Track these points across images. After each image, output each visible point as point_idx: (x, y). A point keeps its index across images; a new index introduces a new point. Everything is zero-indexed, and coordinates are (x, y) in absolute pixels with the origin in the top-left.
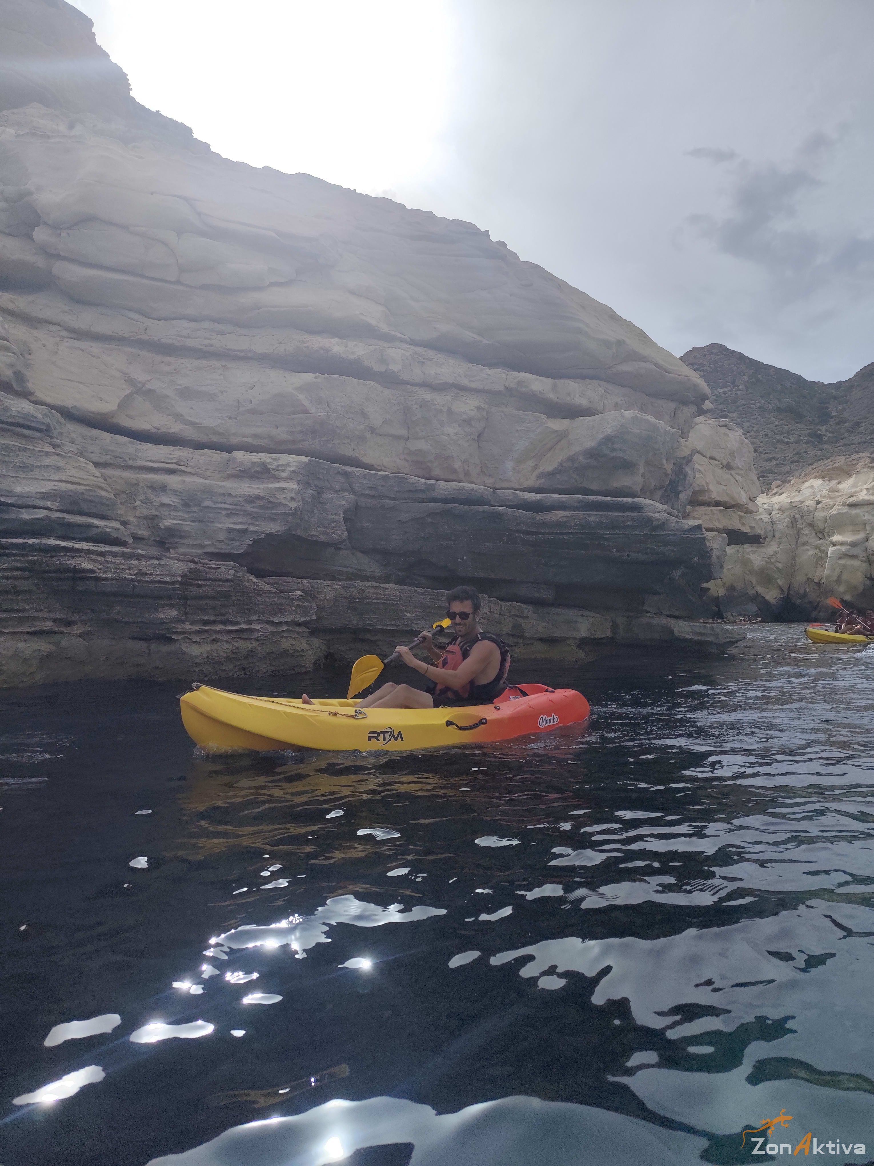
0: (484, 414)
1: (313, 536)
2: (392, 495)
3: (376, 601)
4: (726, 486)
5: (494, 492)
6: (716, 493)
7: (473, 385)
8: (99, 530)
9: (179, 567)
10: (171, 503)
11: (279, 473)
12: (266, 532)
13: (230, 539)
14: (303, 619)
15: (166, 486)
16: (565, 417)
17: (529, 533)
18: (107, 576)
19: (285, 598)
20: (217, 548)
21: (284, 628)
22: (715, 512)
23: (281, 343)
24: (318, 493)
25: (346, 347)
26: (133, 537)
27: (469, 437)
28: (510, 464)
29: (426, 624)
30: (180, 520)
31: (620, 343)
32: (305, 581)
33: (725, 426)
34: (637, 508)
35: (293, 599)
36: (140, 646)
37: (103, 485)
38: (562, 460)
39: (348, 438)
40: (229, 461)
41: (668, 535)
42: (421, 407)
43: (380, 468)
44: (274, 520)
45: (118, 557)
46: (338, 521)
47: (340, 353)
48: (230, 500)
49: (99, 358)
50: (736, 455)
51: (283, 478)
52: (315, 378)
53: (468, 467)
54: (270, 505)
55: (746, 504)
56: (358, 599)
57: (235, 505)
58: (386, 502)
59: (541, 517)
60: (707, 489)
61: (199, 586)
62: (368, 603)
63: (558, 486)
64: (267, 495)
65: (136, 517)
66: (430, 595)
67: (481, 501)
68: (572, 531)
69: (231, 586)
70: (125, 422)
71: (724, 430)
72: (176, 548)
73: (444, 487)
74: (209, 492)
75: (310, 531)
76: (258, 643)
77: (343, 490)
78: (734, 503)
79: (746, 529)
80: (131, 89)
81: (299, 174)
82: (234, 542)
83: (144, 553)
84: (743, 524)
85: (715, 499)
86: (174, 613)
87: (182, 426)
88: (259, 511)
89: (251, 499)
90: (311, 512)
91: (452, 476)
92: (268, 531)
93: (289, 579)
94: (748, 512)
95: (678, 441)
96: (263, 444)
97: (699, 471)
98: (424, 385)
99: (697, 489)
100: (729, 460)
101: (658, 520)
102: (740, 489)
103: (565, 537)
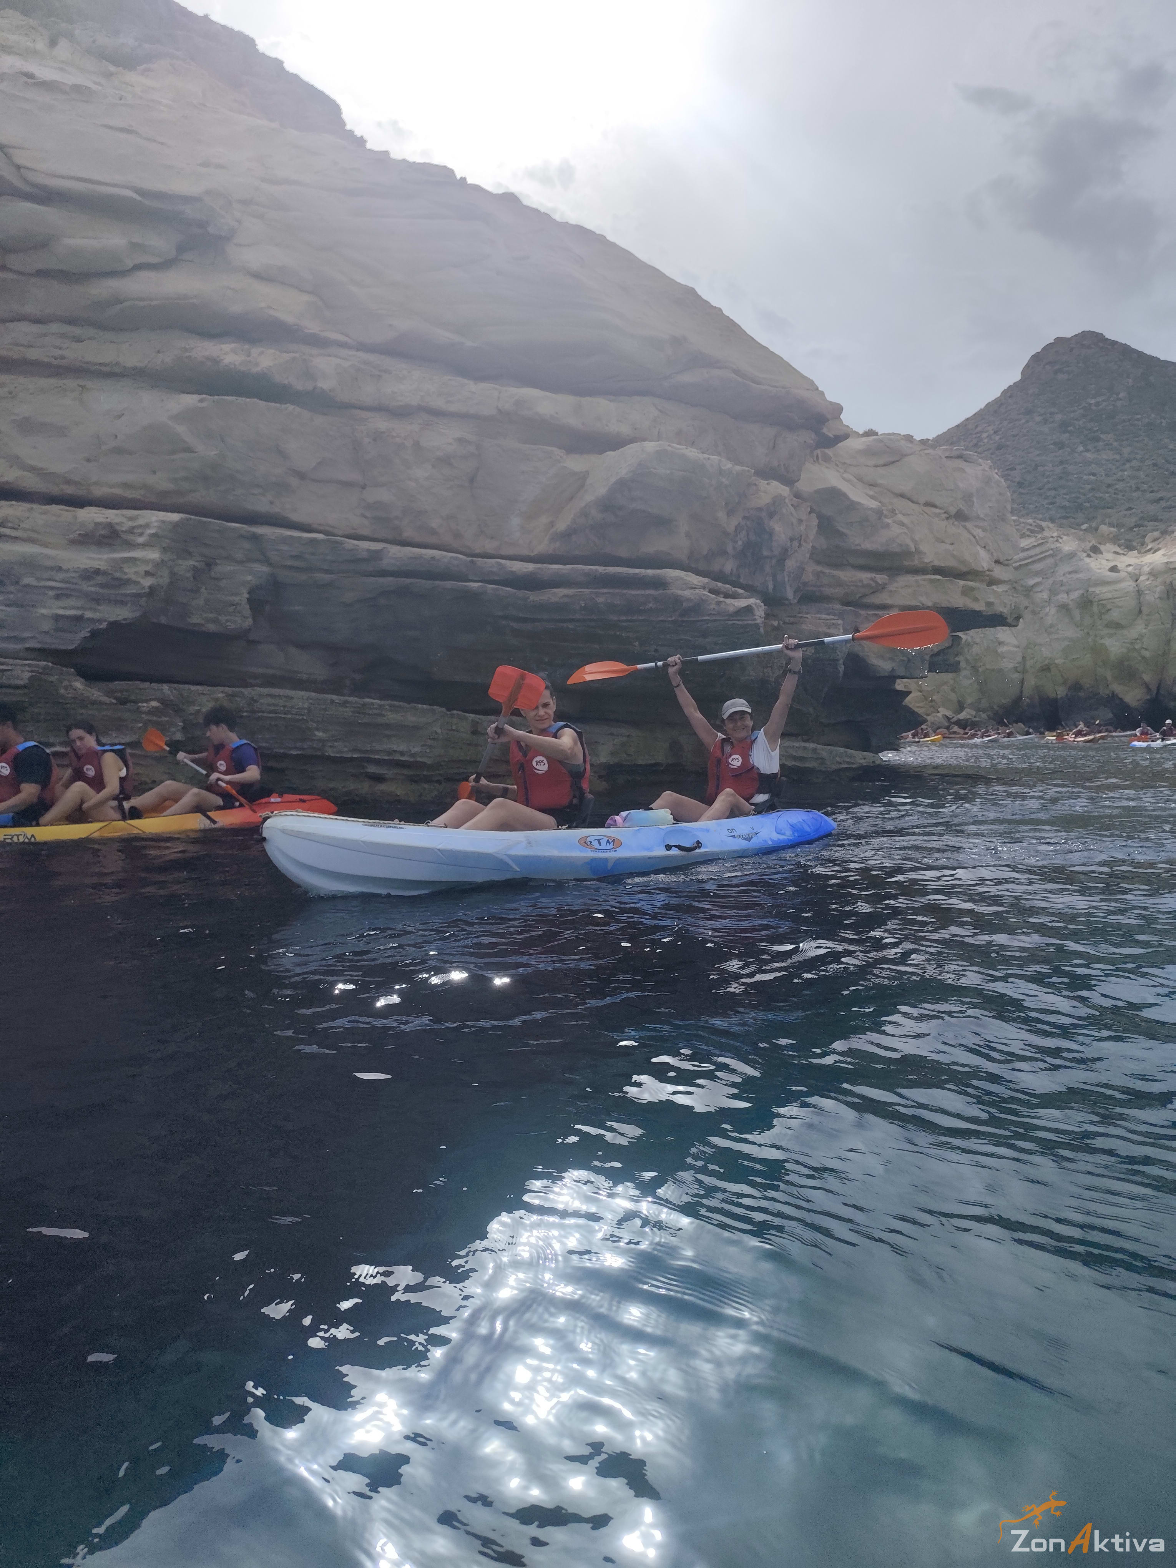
0: (472, 448)
1: (195, 625)
2: (326, 567)
3: (271, 715)
4: (952, 544)
5: (472, 561)
6: (931, 554)
7: (452, 408)
11: (133, 538)
12: (109, 619)
13: (58, 630)
16: (589, 452)
17: (519, 620)
19: (131, 711)
20: (40, 643)
22: (921, 582)
23: (159, 352)
24: (205, 565)
25: (249, 356)
27: (453, 483)
28: (516, 521)
29: (345, 746)
32: (165, 687)
33: (960, 457)
34: (660, 584)
35: (141, 712)
38: (576, 515)
39: (259, 486)
42: (375, 440)
43: (321, 528)
44: (123, 603)
46: (237, 604)
47: (235, 365)
48: (61, 576)
50: (975, 499)
51: (139, 545)
52: (201, 401)
53: (457, 524)
54: (115, 583)
55: (989, 570)
56: (246, 711)
57: (67, 583)
58: (320, 575)
59: (534, 597)
60: (913, 550)
62: (258, 719)
63: (577, 552)
64: (111, 568)
66: (352, 706)
67: (446, 575)
68: (578, 616)
71: (960, 463)
74: (32, 565)
75: (190, 618)
77: (250, 560)
78: (964, 569)
79: (979, 607)
82: (63, 634)
84: (976, 600)
85: (932, 564)
88: (101, 591)
89: (89, 575)
90: (196, 591)
91: (433, 540)
92: (112, 619)
93: (147, 685)
94: (992, 582)
95: (755, 485)
96: (139, 497)
97: (902, 524)
98: (380, 409)
99: (898, 550)
100: (961, 506)
101: (689, 600)
102: (978, 548)
103: (571, 626)
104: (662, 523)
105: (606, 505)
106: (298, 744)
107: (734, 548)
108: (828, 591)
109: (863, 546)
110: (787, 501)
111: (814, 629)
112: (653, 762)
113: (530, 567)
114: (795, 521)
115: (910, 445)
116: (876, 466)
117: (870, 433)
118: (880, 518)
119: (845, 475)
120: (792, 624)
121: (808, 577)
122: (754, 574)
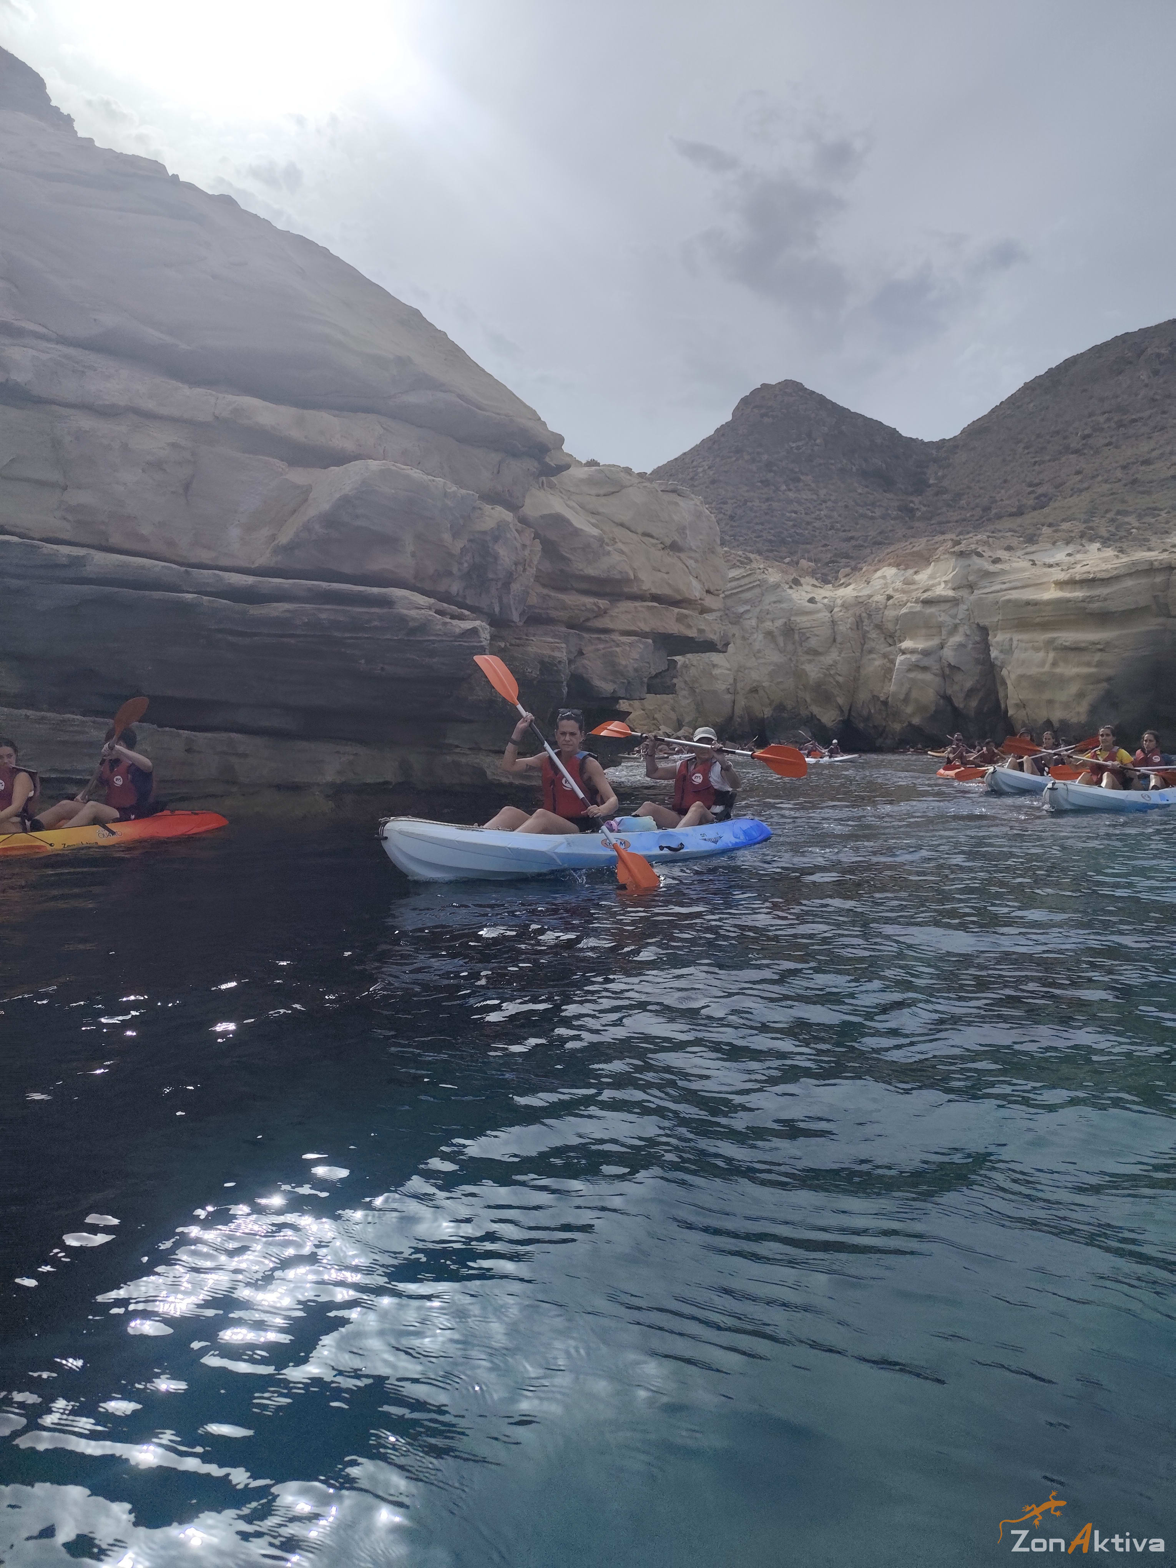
0: (186, 454)
4: (667, 573)
5: (187, 571)
6: (649, 582)
7: (164, 411)
16: (313, 465)
17: (238, 634)
22: (640, 609)
27: (166, 489)
28: (235, 532)
31: (402, 362)
33: (674, 491)
34: (386, 602)
41: (433, 642)
42: (77, 439)
50: (688, 532)
55: (700, 599)
59: (256, 611)
60: (632, 577)
63: (298, 567)
67: (157, 585)
68: (299, 632)
71: (674, 497)
78: (679, 597)
79: (692, 633)
84: (689, 627)
85: (650, 592)
91: (143, 548)
94: (704, 611)
95: (480, 509)
97: (622, 552)
98: (83, 407)
99: (618, 577)
100: (676, 538)
101: (414, 619)
102: (691, 578)
103: (293, 641)
104: (389, 542)
105: (330, 520)
107: (459, 569)
108: (554, 614)
109: (586, 572)
110: (511, 526)
111: (539, 651)
112: (381, 780)
113: (250, 580)
114: (519, 545)
115: (629, 477)
116: (598, 496)
117: (592, 463)
118: (601, 546)
119: (568, 502)
120: (518, 646)
121: (533, 600)
122: (480, 595)
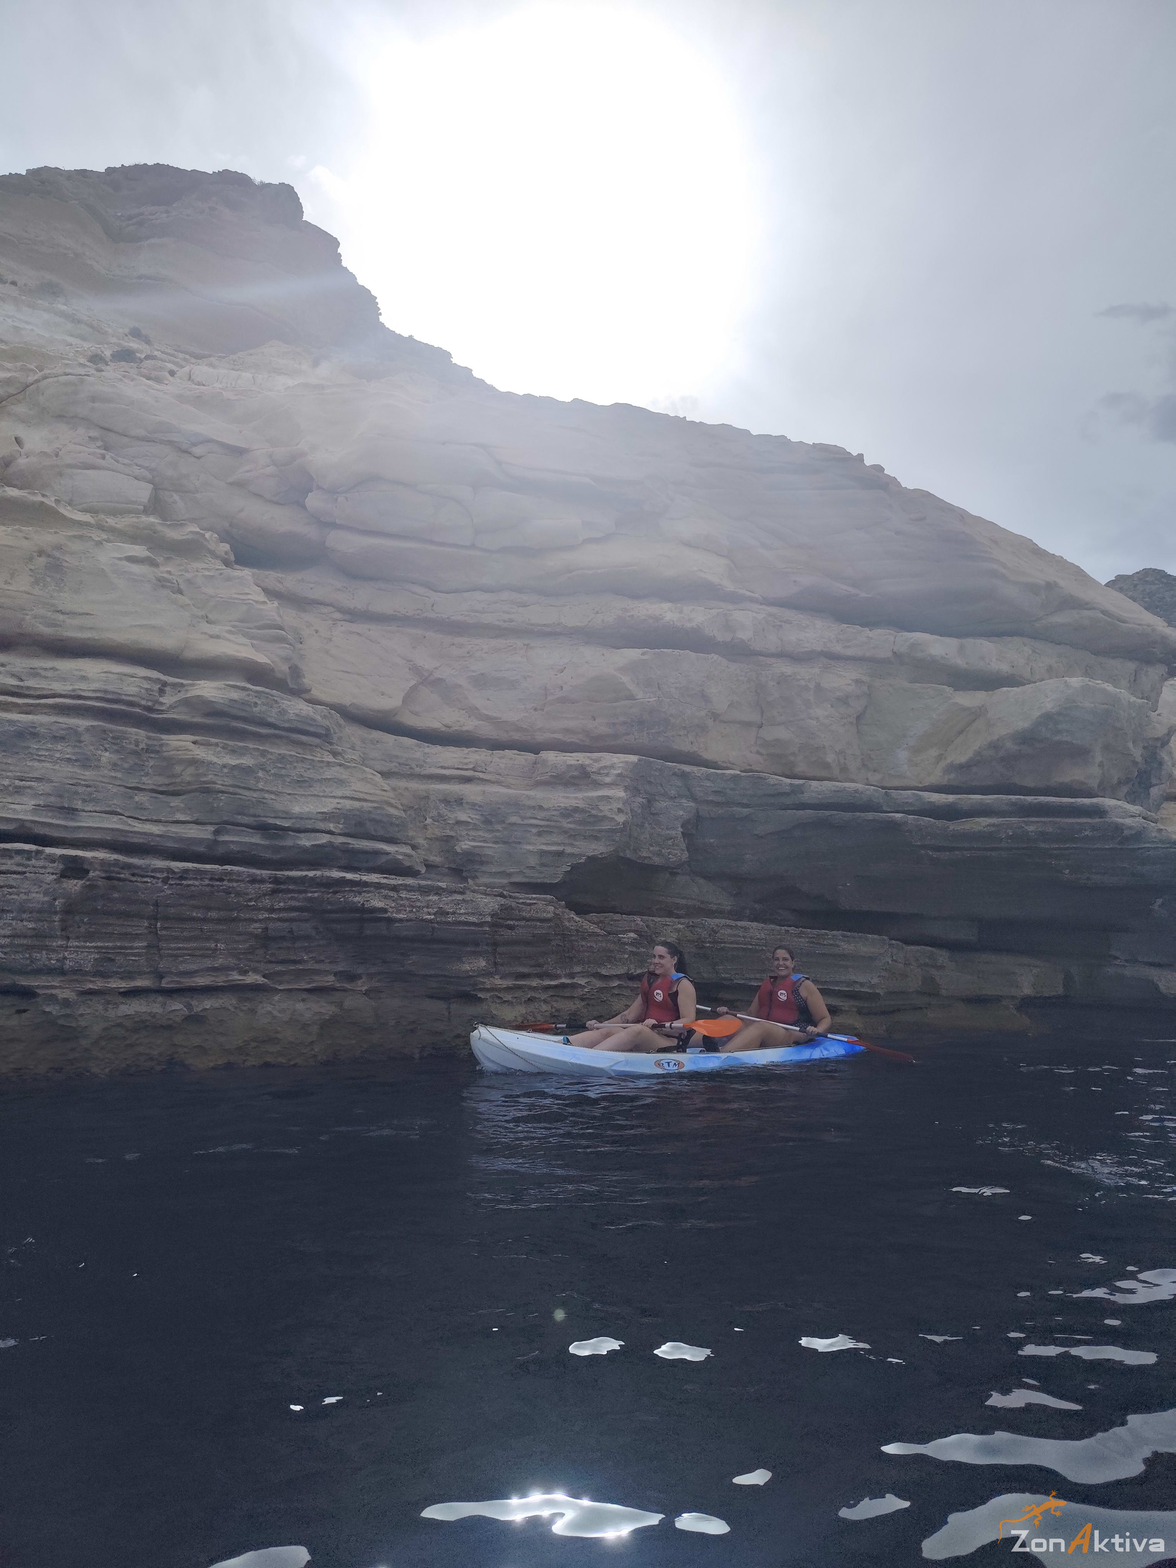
0: (865, 688)
1: (645, 858)
2: (745, 801)
3: (733, 946)
5: (885, 793)
7: (849, 652)
8: (390, 857)
9: (489, 904)
10: (470, 820)
11: (600, 778)
12: (587, 854)
13: (543, 865)
14: (639, 971)
15: (462, 799)
16: (977, 689)
17: (938, 849)
18: (401, 916)
19: (615, 943)
20: (526, 877)
21: (616, 983)
23: (597, 613)
24: (649, 801)
25: (681, 613)
26: (426, 866)
27: (845, 721)
28: (903, 755)
30: (481, 841)
31: (1050, 586)
32: (638, 919)
34: (1098, 812)
35: (625, 944)
36: (439, 1006)
37: (393, 801)
38: (980, 748)
39: (685, 728)
40: (535, 763)
41: (1147, 849)
42: (778, 683)
43: (725, 765)
44: (596, 838)
45: (414, 891)
46: (675, 837)
47: (673, 621)
48: (542, 814)
49: (379, 643)
51: (607, 784)
52: (643, 654)
53: (845, 759)
54: (592, 820)
56: (710, 942)
57: (548, 820)
58: (737, 809)
59: (955, 826)
61: (511, 928)
62: (723, 949)
64: (587, 806)
65: (426, 838)
66: (808, 937)
67: (869, 806)
68: (1002, 845)
69: (550, 927)
70: (410, 720)
72: (474, 878)
73: (817, 789)
74: (516, 805)
75: (641, 851)
76: (583, 1003)
77: (681, 796)
80: (380, 314)
81: (617, 406)
82: (545, 869)
83: (445, 887)
86: (483, 963)
87: (477, 723)
88: (578, 827)
89: (567, 813)
90: (642, 826)
91: (824, 773)
92: (590, 854)
93: (617, 917)
95: (1147, 716)
96: (576, 741)
98: (783, 655)
101: (1131, 828)
103: (993, 854)
104: (1080, 753)
105: (1026, 738)
106: (758, 976)
113: (950, 798)
